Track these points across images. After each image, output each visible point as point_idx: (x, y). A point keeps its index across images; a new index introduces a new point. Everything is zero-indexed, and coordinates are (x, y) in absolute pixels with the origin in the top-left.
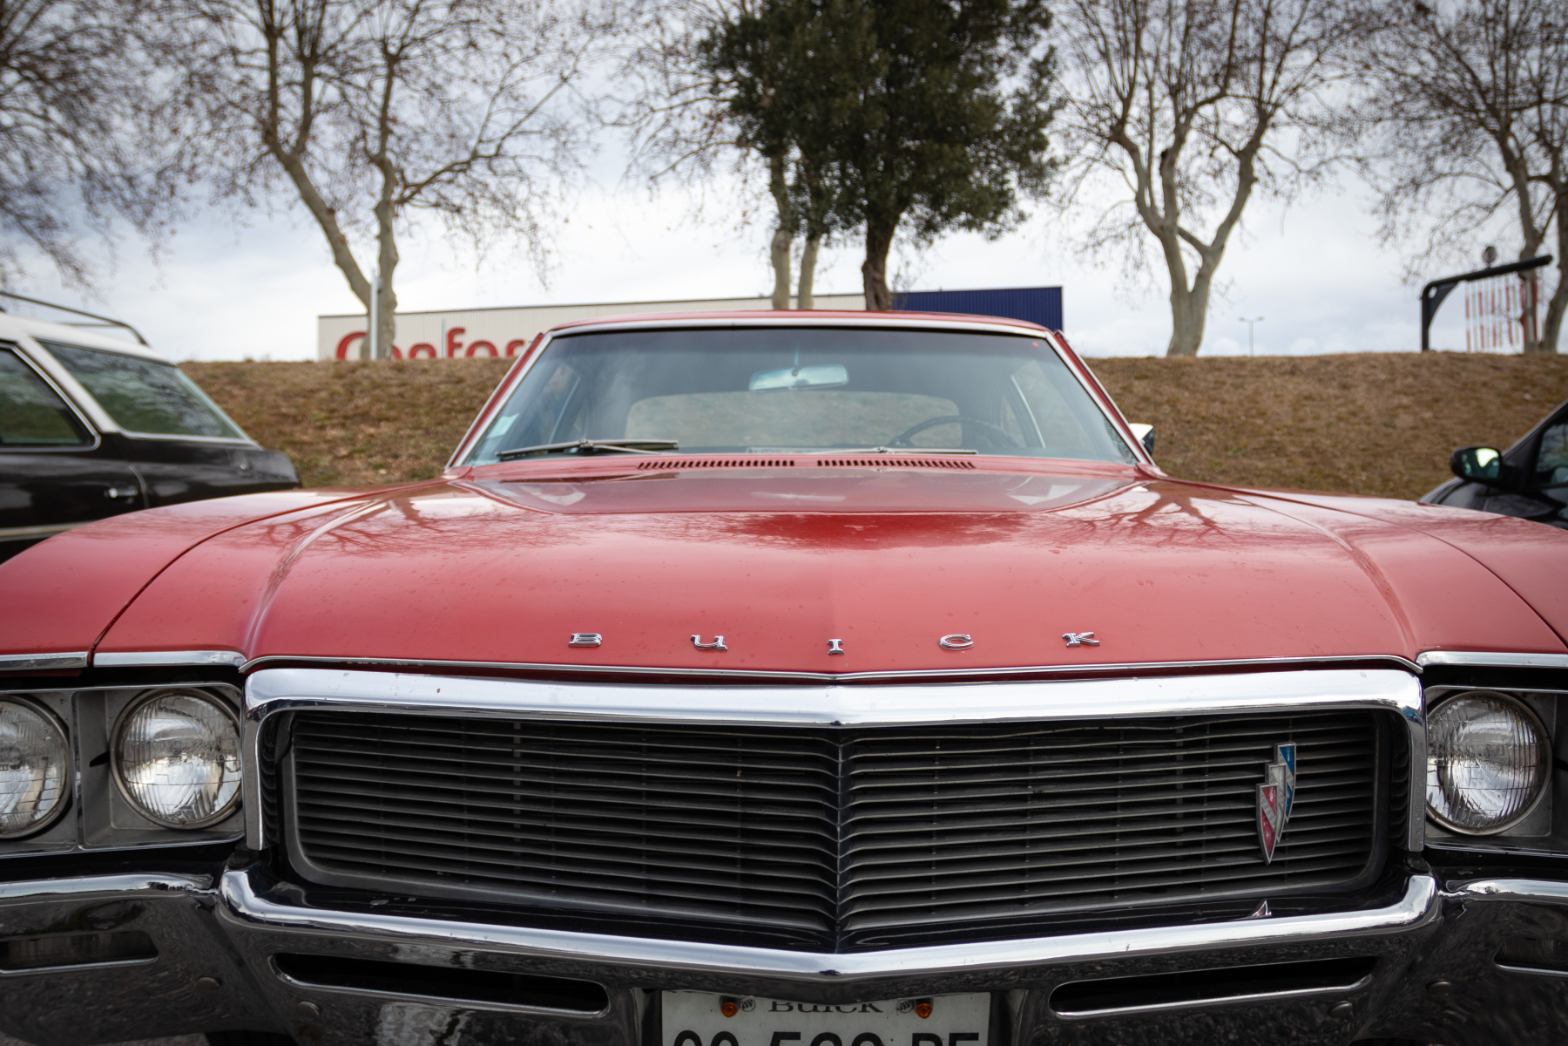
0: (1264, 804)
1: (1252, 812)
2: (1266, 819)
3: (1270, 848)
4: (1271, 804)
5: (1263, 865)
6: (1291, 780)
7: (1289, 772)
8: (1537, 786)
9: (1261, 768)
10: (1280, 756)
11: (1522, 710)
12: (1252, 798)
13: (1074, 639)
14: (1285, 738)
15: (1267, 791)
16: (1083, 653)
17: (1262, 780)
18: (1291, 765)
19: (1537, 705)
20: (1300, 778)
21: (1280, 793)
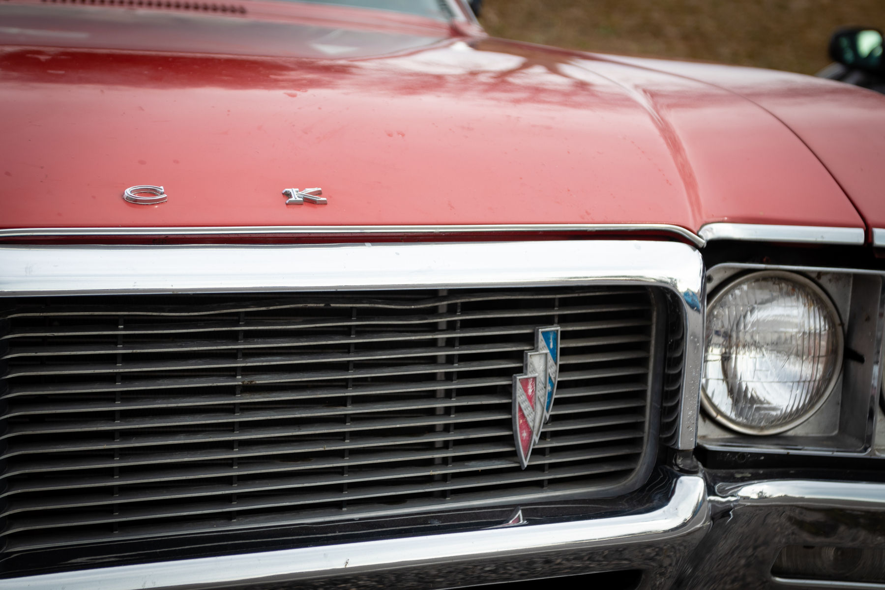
0: (520, 398)
1: (507, 408)
2: (523, 416)
3: (526, 449)
4: (530, 398)
5: (518, 470)
6: (553, 370)
7: (551, 361)
8: (826, 379)
9: (519, 356)
10: (541, 342)
11: (815, 294)
12: (507, 391)
13: (296, 195)
14: (548, 321)
15: (525, 383)
16: (307, 213)
17: (520, 370)
18: (553, 352)
19: (832, 288)
20: (563, 369)
21: (540, 386)
